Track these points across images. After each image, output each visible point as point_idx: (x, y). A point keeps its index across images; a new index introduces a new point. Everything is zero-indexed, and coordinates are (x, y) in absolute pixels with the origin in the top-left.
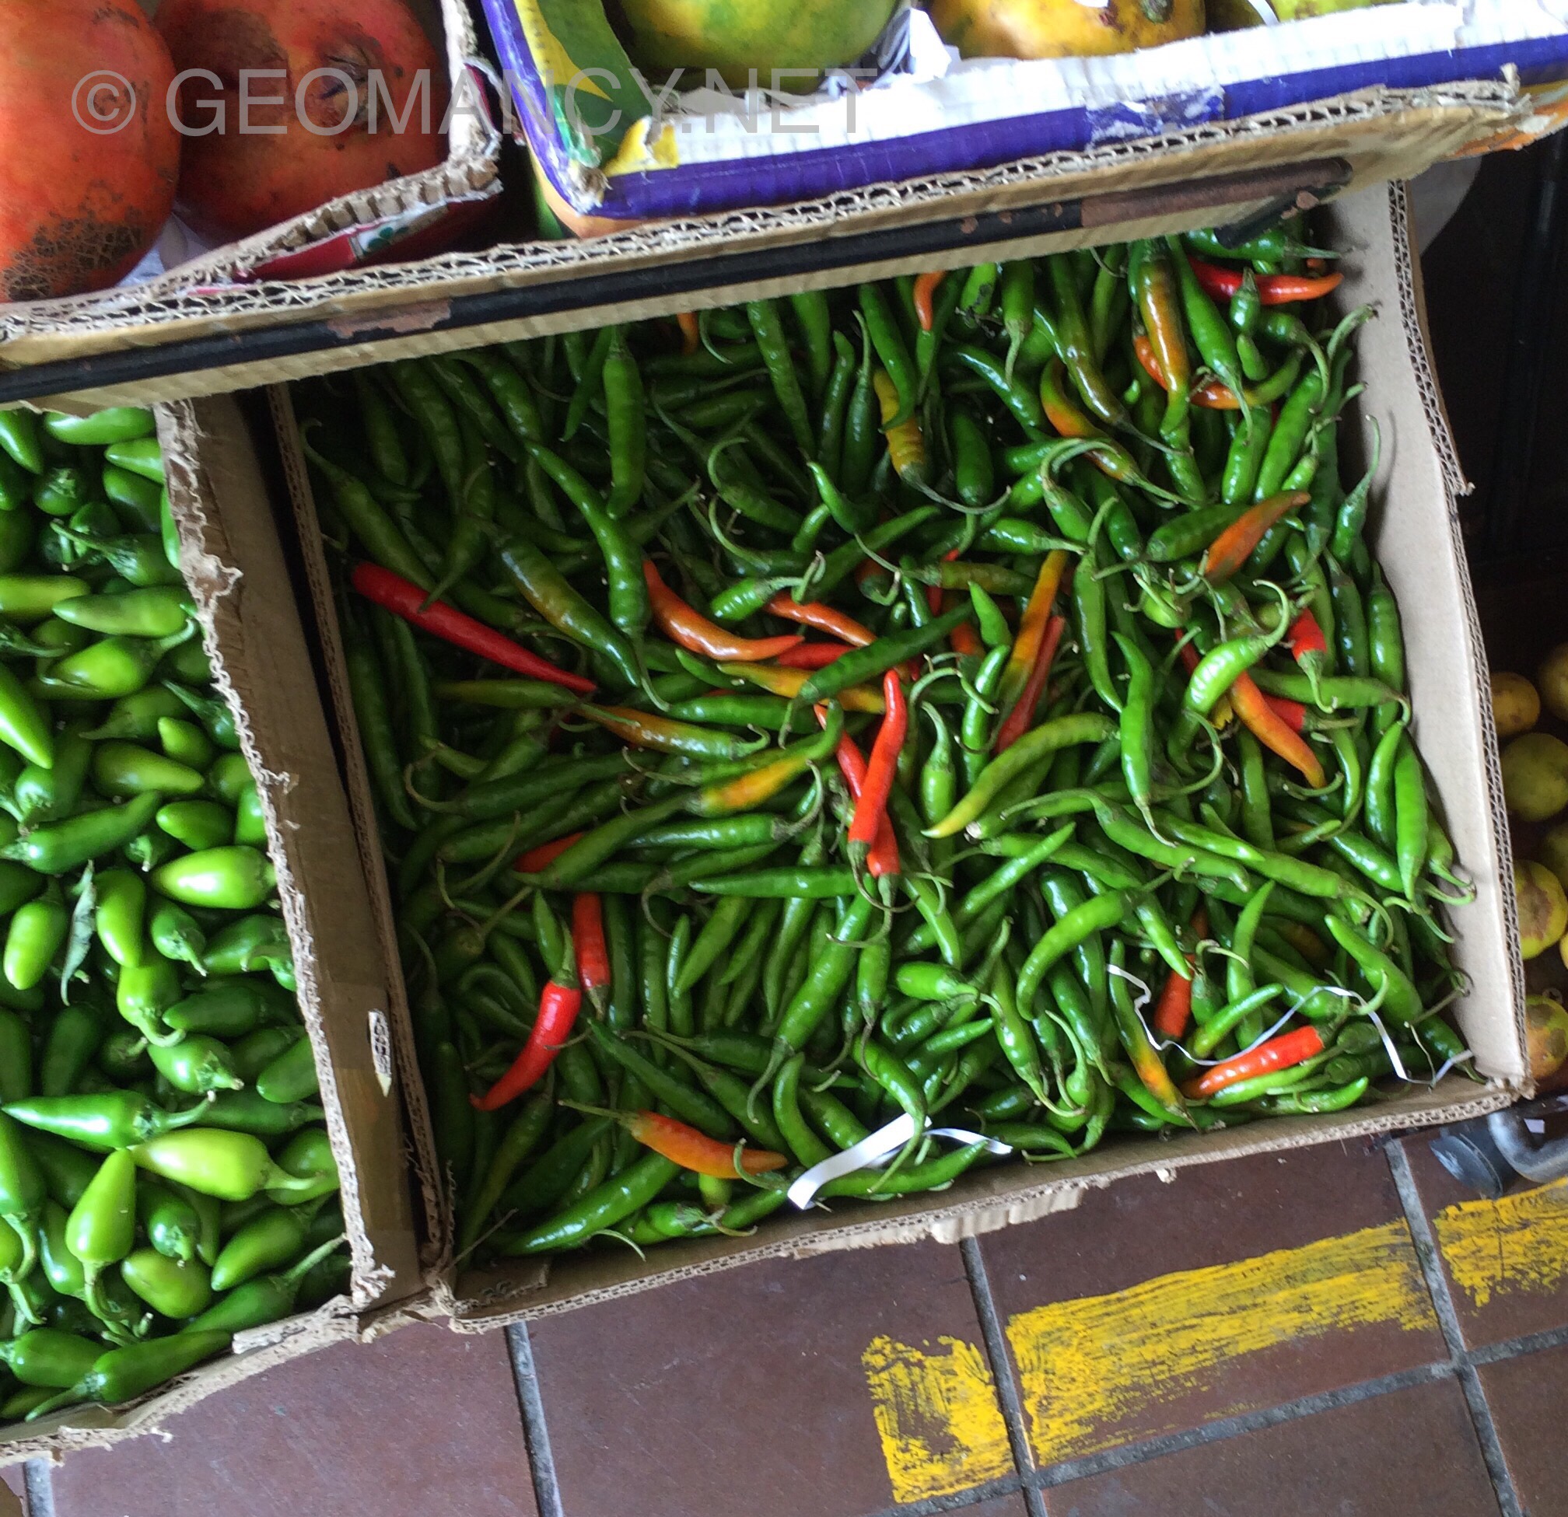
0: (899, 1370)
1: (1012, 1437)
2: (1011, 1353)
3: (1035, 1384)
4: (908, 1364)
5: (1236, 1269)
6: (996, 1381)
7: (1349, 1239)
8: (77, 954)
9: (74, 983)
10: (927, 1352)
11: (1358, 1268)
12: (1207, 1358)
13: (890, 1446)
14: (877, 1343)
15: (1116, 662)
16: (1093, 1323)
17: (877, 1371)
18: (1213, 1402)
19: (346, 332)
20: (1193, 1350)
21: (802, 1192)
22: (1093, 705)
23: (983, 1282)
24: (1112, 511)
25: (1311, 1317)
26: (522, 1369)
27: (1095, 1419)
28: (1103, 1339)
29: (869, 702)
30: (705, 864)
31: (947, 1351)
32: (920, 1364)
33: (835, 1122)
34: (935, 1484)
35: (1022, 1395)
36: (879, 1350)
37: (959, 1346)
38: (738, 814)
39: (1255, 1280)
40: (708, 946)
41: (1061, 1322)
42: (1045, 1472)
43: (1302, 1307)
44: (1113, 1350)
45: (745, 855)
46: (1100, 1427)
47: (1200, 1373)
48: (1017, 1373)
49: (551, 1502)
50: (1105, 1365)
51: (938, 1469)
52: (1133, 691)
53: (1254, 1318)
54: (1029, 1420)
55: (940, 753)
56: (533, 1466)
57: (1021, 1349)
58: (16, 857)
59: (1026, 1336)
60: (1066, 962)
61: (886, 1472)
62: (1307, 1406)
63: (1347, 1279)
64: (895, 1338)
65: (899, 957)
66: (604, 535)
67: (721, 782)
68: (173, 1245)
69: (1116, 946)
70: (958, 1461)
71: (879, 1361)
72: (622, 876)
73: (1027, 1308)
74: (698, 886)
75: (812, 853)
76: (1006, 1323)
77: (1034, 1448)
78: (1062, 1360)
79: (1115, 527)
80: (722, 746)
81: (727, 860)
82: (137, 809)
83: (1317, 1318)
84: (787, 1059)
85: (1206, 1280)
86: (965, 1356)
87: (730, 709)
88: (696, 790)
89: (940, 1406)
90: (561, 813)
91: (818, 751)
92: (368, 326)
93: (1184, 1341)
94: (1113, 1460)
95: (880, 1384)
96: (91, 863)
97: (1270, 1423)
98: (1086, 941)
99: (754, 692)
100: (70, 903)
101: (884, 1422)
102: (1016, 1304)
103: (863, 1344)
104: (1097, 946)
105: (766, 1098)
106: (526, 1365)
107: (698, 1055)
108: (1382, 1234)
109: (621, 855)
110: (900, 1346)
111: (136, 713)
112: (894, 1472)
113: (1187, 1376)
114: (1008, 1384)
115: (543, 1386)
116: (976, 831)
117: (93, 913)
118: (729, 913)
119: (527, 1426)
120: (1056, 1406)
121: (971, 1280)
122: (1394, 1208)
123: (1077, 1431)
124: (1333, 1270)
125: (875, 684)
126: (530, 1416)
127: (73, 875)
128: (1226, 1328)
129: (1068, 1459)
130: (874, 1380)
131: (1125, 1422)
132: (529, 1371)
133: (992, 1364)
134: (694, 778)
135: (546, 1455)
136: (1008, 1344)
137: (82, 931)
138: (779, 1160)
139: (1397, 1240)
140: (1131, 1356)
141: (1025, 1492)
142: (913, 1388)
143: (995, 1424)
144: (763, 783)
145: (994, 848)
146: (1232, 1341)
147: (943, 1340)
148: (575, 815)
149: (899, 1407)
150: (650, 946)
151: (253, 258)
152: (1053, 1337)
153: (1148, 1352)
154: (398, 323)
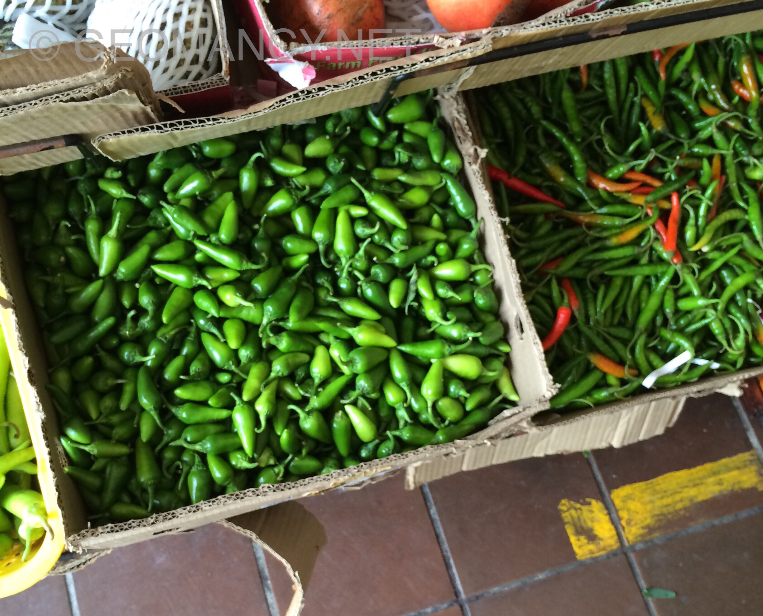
0: (573, 512)
1: (619, 535)
2: (614, 504)
3: (624, 515)
4: (576, 509)
5: (693, 470)
6: (609, 514)
7: (734, 458)
8: (411, 296)
9: (410, 307)
10: (582, 504)
11: (738, 468)
12: (687, 503)
13: (573, 539)
14: (563, 501)
15: (742, 192)
16: (643, 491)
17: (565, 512)
18: (691, 519)
19: (594, 36)
20: (681, 500)
21: (649, 382)
22: (735, 206)
23: (600, 478)
24: (736, 141)
25: (724, 487)
26: (433, 516)
27: (648, 527)
28: (647, 498)
29: (665, 205)
30: (609, 266)
31: (589, 504)
32: (580, 509)
33: (655, 359)
34: (591, 552)
35: (620, 519)
36: (564, 504)
37: (594, 502)
38: (622, 246)
39: (701, 474)
40: (613, 294)
41: (630, 492)
42: (632, 547)
43: (720, 483)
44: (651, 502)
45: (623, 261)
46: (650, 529)
47: (685, 509)
48: (617, 511)
49: (450, 564)
50: (649, 507)
51: (592, 547)
52: (751, 201)
53: (702, 488)
54: (623, 528)
55: (692, 221)
56: (442, 551)
57: (618, 502)
58: (391, 262)
59: (618, 497)
60: (732, 300)
61: (572, 549)
62: (727, 519)
63: (735, 473)
64: (570, 499)
65: (678, 298)
66: (572, 149)
67: (616, 235)
68: (459, 392)
69: (749, 292)
70: (599, 544)
71: (564, 508)
72: (579, 273)
73: (617, 487)
74: (606, 273)
75: (645, 260)
76: (610, 493)
77: (627, 538)
78: (634, 505)
79: (737, 145)
80: (617, 222)
81: (616, 263)
82: (430, 245)
83: (726, 487)
84: (641, 334)
85: (682, 475)
86: (596, 505)
87: (619, 209)
88: (607, 238)
89: (590, 524)
90: (554, 251)
91: (651, 221)
92: (601, 34)
93: (677, 497)
94: (657, 541)
95: (566, 517)
96: (415, 265)
97: (713, 526)
98: (739, 291)
99: (624, 202)
100: (408, 279)
101: (570, 530)
102: (613, 485)
103: (558, 502)
104: (743, 292)
105: (633, 351)
106: (434, 514)
107: (609, 334)
108: (745, 456)
109: (578, 265)
110: (572, 502)
111: (425, 213)
112: (576, 549)
113: (680, 510)
114: (614, 515)
115: (442, 521)
116: (705, 249)
117: (416, 282)
118: (618, 282)
119: (437, 536)
120: (633, 523)
121: (595, 478)
122: (748, 447)
123: (642, 531)
124: (729, 469)
125: (668, 198)
126: (438, 532)
127: (409, 268)
128: (692, 492)
129: (640, 542)
130: (564, 515)
131: (659, 528)
132: (436, 517)
133: (607, 508)
134: (605, 234)
135: (446, 546)
136: (612, 501)
137: (413, 288)
138: (636, 372)
139: (752, 458)
140: (658, 503)
141: (626, 555)
142: (579, 517)
143: (610, 530)
144: (632, 234)
145: (710, 256)
146: (695, 497)
147: (588, 500)
148: (559, 251)
149: (575, 525)
150: (589, 296)
151: (573, 9)
152: (628, 498)
153: (665, 501)
154: (611, 33)
